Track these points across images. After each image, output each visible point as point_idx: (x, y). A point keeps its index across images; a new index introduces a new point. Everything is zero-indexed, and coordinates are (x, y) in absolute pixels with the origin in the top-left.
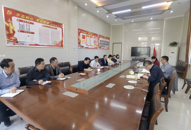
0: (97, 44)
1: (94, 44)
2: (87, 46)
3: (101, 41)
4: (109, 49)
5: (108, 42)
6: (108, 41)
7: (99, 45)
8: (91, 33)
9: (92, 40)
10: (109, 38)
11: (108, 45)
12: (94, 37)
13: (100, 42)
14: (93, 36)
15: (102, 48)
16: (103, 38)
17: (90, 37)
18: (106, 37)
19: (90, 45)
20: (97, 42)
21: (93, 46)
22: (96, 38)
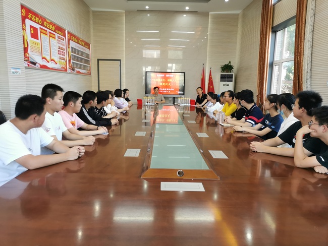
0: (65, 57)
1: (60, 58)
2: (45, 63)
3: (74, 50)
4: (89, 74)
5: (87, 55)
6: (87, 51)
7: (69, 61)
8: (51, 23)
9: (55, 44)
10: (87, 45)
11: (88, 62)
12: (59, 38)
13: (71, 53)
14: (56, 35)
15: (77, 70)
16: (78, 43)
17: (50, 36)
18: (82, 41)
19: (52, 60)
20: (65, 51)
21: (56, 64)
22: (63, 40)
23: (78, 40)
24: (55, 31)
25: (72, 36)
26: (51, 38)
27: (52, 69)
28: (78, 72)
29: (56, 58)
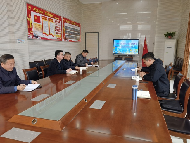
0: (60, 32)
1: (57, 33)
2: (45, 36)
3: (67, 28)
4: (79, 41)
5: (78, 31)
6: (78, 28)
7: (64, 35)
8: (50, 13)
9: (53, 25)
10: (78, 25)
11: (78, 35)
12: (56, 21)
13: (65, 30)
14: (54, 20)
15: (70, 39)
16: (71, 24)
17: (49, 20)
18: (74, 22)
19: (50, 35)
20: (61, 29)
21: (54, 36)
22: (59, 22)
23: (71, 22)
24: (53, 18)
25: (66, 20)
26: (50, 22)
27: (50, 39)
28: (71, 41)
29: (54, 32)
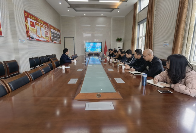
0: (48, 36)
1: (46, 36)
2: (38, 38)
4: (60, 43)
5: (59, 35)
6: (59, 33)
7: (50, 37)
8: (41, 20)
9: (43, 30)
10: (59, 31)
11: (59, 38)
12: (45, 27)
13: (51, 34)
15: (54, 41)
18: (57, 29)
19: (42, 37)
20: (48, 33)
21: (44, 39)
22: (47, 28)
23: (54, 29)
24: (43, 24)
25: (52, 27)
26: (41, 27)
27: (42, 41)
28: (55, 43)
29: (44, 36)
